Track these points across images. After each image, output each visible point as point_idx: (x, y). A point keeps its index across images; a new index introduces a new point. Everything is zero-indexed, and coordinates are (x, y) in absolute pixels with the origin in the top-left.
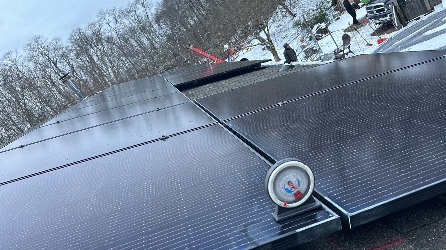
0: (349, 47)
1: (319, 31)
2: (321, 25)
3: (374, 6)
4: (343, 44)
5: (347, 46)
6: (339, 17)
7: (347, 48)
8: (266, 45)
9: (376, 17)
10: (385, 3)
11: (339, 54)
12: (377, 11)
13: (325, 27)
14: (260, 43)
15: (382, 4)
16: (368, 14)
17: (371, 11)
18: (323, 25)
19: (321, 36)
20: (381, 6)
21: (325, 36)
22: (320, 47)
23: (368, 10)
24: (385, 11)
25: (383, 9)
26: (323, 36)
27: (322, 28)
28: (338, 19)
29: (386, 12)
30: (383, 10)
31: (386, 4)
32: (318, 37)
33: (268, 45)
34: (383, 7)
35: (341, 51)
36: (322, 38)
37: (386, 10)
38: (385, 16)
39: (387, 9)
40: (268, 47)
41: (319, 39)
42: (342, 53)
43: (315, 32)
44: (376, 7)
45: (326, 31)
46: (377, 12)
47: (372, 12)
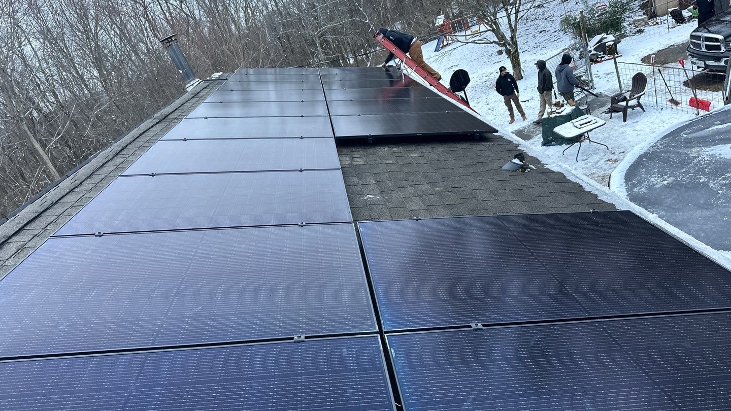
0: (639, 98)
1: (601, 47)
2: (606, 38)
3: (706, 37)
4: (631, 89)
5: (636, 96)
6: (643, 29)
7: (635, 98)
8: (506, 46)
9: (702, 57)
10: (726, 38)
11: (620, 103)
12: (707, 47)
13: (612, 43)
14: (497, 40)
15: (720, 37)
16: (691, 46)
17: (697, 43)
18: (610, 39)
19: (601, 58)
20: (717, 40)
21: (608, 58)
22: (594, 78)
23: (693, 40)
24: (721, 51)
25: (720, 46)
26: (604, 57)
27: (606, 45)
28: (640, 31)
29: (722, 53)
30: (718, 48)
31: (726, 40)
32: (595, 57)
33: (509, 47)
34: (719, 44)
35: (625, 99)
36: (601, 61)
37: (723, 49)
38: (718, 59)
39: (726, 49)
40: (508, 52)
41: (597, 62)
42: (624, 103)
43: (593, 48)
44: (708, 39)
45: (612, 51)
46: (706, 49)
47: (699, 46)
